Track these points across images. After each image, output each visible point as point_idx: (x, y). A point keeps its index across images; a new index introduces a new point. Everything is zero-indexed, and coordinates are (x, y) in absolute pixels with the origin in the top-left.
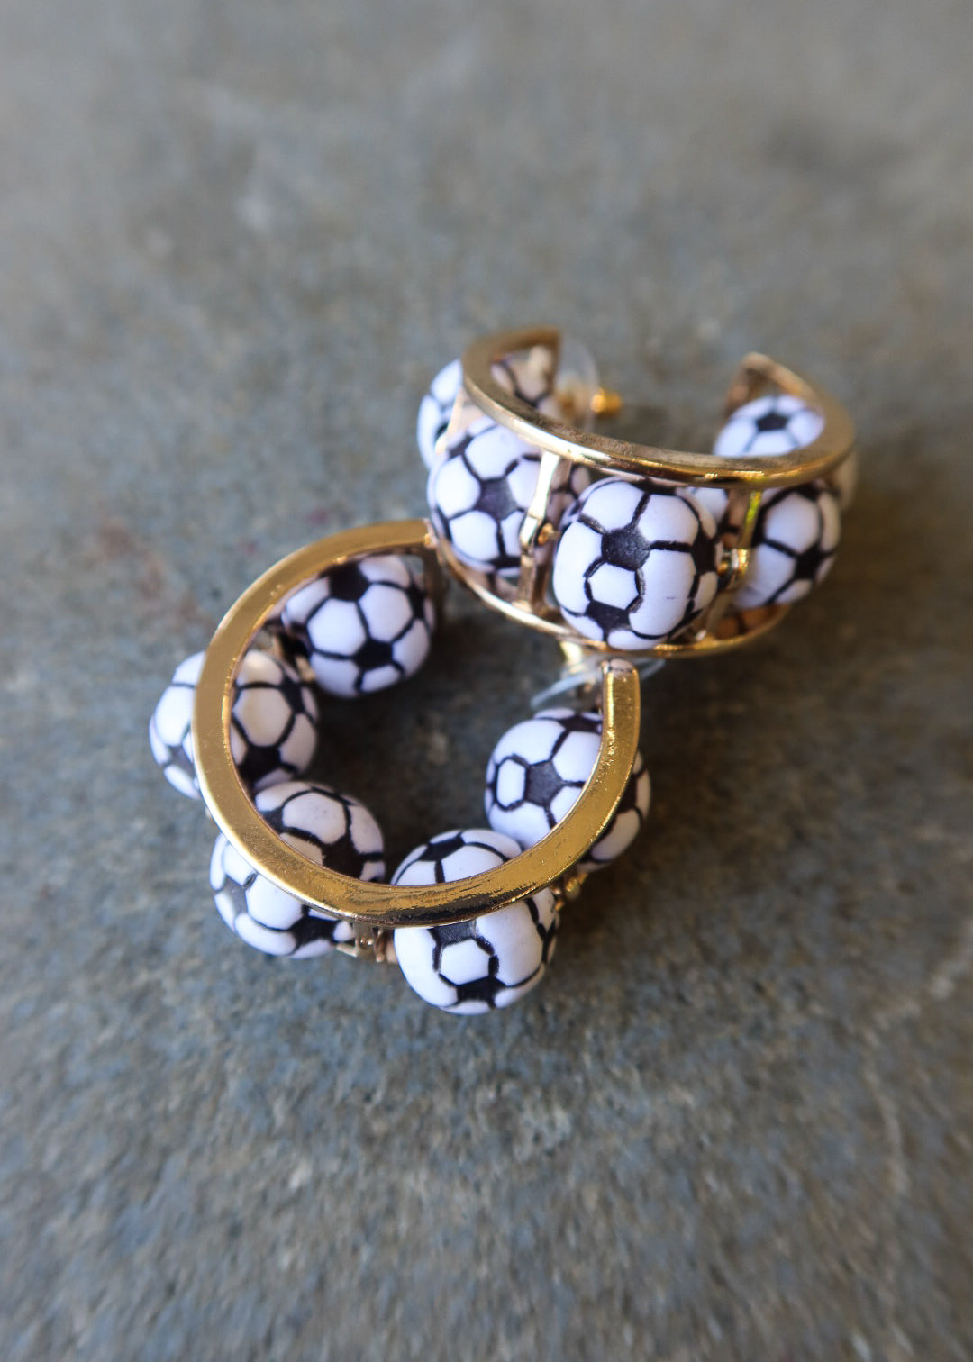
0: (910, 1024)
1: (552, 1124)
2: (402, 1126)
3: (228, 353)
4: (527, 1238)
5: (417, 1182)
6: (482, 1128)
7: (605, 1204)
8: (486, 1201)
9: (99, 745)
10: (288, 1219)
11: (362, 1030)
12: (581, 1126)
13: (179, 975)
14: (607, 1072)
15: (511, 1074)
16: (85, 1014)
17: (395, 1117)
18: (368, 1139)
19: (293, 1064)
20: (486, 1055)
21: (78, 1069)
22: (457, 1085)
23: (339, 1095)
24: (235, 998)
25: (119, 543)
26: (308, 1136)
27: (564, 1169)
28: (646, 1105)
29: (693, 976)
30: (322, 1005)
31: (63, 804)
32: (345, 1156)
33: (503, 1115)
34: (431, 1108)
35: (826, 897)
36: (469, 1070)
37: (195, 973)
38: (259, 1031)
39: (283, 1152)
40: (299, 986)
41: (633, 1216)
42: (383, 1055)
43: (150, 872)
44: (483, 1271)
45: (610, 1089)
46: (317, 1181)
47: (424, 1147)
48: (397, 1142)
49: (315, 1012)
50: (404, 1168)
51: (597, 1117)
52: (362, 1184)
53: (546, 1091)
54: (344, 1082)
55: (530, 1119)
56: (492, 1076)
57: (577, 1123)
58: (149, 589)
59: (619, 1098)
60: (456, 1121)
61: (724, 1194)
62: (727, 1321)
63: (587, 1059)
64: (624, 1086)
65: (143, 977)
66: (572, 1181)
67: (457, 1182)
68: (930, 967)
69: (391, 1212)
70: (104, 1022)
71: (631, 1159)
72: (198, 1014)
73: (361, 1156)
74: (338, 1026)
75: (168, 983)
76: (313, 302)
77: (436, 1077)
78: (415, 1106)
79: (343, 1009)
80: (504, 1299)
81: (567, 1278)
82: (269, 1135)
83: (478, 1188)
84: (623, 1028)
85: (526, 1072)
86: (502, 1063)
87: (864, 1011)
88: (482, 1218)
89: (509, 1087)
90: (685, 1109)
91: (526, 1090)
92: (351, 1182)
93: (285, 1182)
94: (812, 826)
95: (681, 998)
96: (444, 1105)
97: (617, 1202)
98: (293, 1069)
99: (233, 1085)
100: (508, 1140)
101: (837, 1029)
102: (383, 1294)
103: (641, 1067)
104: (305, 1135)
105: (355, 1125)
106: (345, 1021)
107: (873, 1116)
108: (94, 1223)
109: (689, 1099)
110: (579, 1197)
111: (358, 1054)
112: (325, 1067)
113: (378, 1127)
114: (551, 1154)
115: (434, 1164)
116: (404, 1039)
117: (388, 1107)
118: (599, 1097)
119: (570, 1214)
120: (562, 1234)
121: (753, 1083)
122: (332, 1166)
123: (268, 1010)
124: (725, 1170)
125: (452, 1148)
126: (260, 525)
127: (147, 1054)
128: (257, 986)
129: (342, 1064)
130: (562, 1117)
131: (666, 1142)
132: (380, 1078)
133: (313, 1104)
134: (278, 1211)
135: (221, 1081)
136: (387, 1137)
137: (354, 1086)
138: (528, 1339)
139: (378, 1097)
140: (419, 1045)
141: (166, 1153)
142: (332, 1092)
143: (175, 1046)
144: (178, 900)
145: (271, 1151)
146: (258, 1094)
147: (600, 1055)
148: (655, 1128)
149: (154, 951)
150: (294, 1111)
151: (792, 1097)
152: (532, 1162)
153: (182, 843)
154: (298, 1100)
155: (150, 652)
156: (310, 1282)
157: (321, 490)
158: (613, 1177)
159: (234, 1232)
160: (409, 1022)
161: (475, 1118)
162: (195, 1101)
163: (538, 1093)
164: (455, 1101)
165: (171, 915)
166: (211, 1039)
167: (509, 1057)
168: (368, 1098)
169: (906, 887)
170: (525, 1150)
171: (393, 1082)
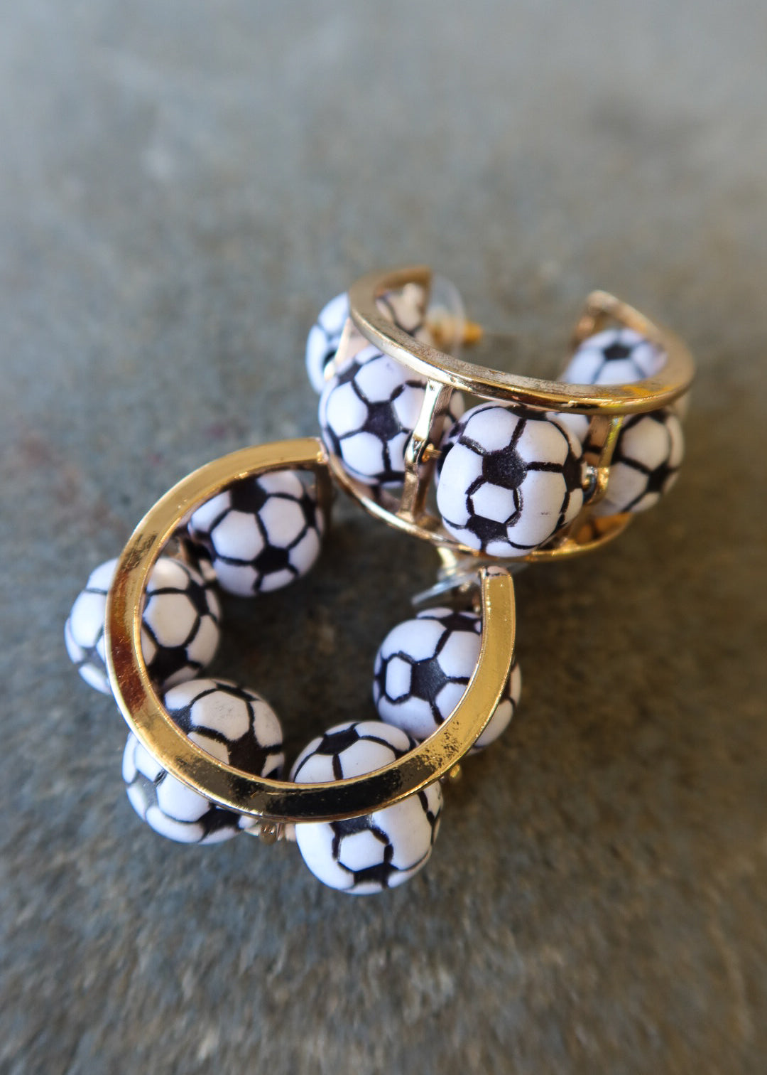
1: (437, 986)
5: (316, 1047)
6: (374, 992)
7: (487, 1060)
8: (380, 1062)
9: (18, 640)
11: (262, 904)
12: (464, 986)
13: (94, 855)
14: (485, 935)
15: (400, 939)
17: (295, 986)
18: (270, 1007)
20: (376, 923)
22: (350, 953)
23: (243, 966)
24: (146, 876)
25: (39, 454)
26: (214, 1009)
28: (521, 965)
29: (557, 843)
30: (226, 880)
32: (250, 1025)
33: (393, 979)
34: (327, 975)
36: (361, 937)
37: (109, 853)
38: (168, 907)
39: (191, 1023)
40: (204, 863)
42: (283, 926)
43: (66, 759)
46: (224, 1049)
48: (297, 1010)
49: (219, 889)
50: (304, 1035)
51: (478, 977)
52: (265, 1051)
53: (431, 956)
54: (248, 954)
56: (382, 942)
58: (66, 496)
59: (495, 958)
60: (350, 987)
61: (593, 1047)
63: (467, 924)
64: (500, 947)
65: (59, 860)
66: (456, 1040)
67: (353, 1048)
70: (23, 904)
71: (509, 1017)
72: (112, 893)
73: (264, 1025)
74: (241, 900)
75: (83, 864)
76: (210, 242)
78: (313, 974)
79: (245, 883)
82: (178, 1007)
83: (372, 1050)
84: (498, 892)
85: (413, 938)
89: (398, 953)
90: (555, 969)
91: (412, 953)
92: (255, 1049)
93: (194, 1053)
95: (548, 864)
96: (339, 971)
97: (499, 1060)
98: (199, 943)
99: (144, 962)
100: (398, 1002)
103: (516, 929)
105: (258, 994)
106: (247, 896)
107: (717, 967)
109: (559, 958)
110: (464, 1057)
111: (260, 925)
112: (229, 940)
113: (280, 995)
114: (437, 1016)
115: (332, 1030)
116: (302, 911)
117: (287, 976)
118: (478, 960)
121: (613, 940)
122: (237, 1034)
123: (177, 887)
124: (593, 1024)
125: (347, 1013)
126: (165, 438)
127: (64, 932)
128: (166, 864)
129: (245, 936)
132: (281, 949)
133: (219, 975)
135: (133, 957)
136: (288, 1005)
137: (256, 957)
139: (279, 966)
140: (315, 916)
141: (81, 1029)
142: (236, 965)
143: (90, 924)
144: (93, 784)
145: (181, 1023)
146: (168, 968)
147: (478, 920)
148: (530, 986)
149: (70, 833)
152: (421, 1022)
153: (96, 730)
154: (205, 971)
155: (67, 553)
157: (219, 407)
158: (494, 1036)
160: (306, 894)
161: (368, 985)
162: (108, 976)
163: (424, 959)
164: (349, 968)
165: (86, 800)
166: (124, 917)
167: (396, 925)
168: (269, 968)
170: (414, 1011)
171: (291, 952)
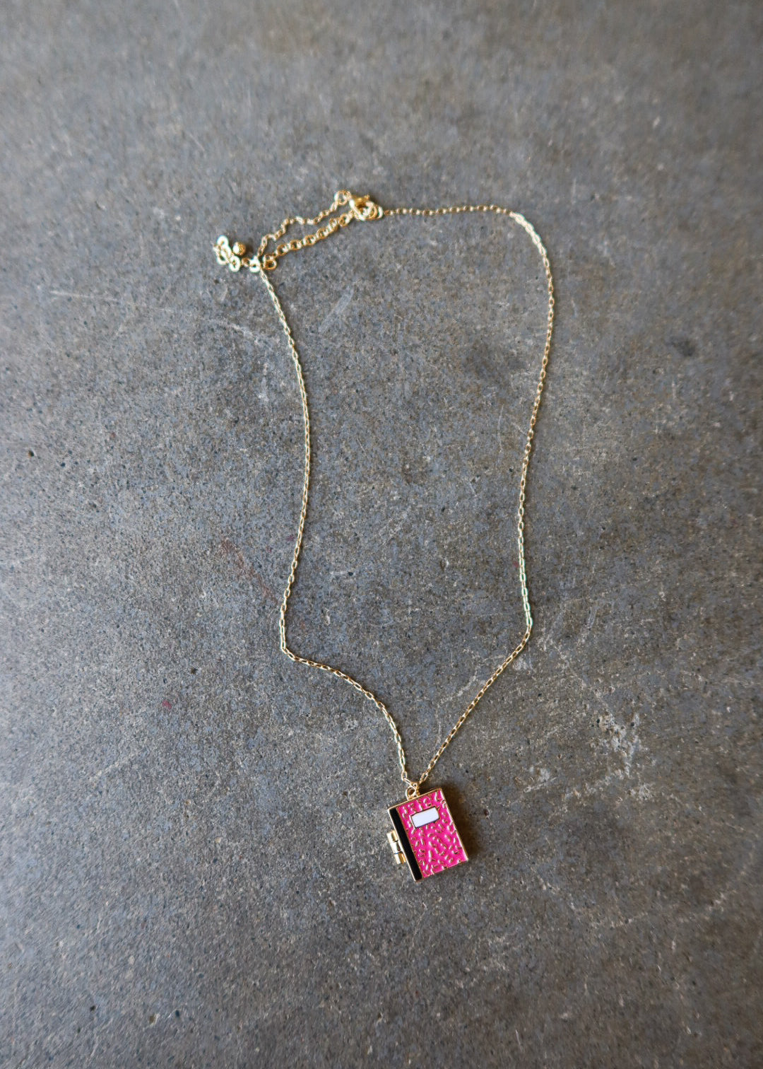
0: (450, 703)
2: (316, 723)
3: (258, 467)
4: (345, 749)
10: (288, 742)
16: (233, 692)
19: (288, 707)
21: (234, 706)
27: (356, 734)
31: (222, 635)
35: (433, 668)
41: (371, 745)
44: (335, 756)
45: (369, 716)
47: (321, 728)
55: (348, 723)
57: (360, 723)
62: (391, 769)
68: (458, 689)
69: (313, 743)
77: (324, 711)
80: (339, 762)
81: (354, 758)
86: (341, 709)
87: (438, 699)
88: (335, 745)
94: (433, 647)
101: (430, 703)
102: (311, 759)
104: (291, 724)
108: (241, 743)
119: (356, 745)
120: (354, 749)
130: (356, 722)
131: (382, 729)
134: (285, 742)
138: (344, 771)
150: (289, 718)
151: (415, 720)
156: (294, 757)
159: (275, 745)
169: (456, 666)
